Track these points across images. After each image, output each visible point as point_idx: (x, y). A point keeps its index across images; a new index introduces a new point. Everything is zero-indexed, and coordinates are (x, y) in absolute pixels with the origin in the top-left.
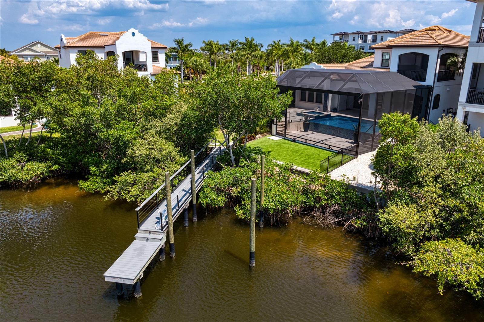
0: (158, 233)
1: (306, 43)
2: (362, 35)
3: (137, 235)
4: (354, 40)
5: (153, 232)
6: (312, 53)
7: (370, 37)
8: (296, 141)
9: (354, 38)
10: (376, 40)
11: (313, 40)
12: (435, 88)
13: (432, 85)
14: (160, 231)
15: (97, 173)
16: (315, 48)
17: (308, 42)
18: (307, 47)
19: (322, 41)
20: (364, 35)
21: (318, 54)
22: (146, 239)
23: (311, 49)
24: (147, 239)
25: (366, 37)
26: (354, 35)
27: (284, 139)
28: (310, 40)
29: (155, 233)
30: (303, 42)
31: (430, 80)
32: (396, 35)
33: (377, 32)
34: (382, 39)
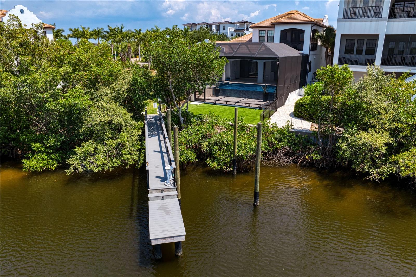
0: (171, 190)
2: (207, 25)
3: (149, 195)
5: (166, 190)
7: (214, 27)
8: (217, 104)
10: (219, 29)
12: (310, 56)
13: (308, 53)
14: (173, 187)
15: (43, 149)
20: (209, 25)
22: (161, 198)
24: (163, 198)
25: (211, 27)
26: (201, 26)
27: (204, 103)
29: (168, 190)
31: (306, 49)
32: (234, 25)
33: (219, 23)
34: (224, 29)
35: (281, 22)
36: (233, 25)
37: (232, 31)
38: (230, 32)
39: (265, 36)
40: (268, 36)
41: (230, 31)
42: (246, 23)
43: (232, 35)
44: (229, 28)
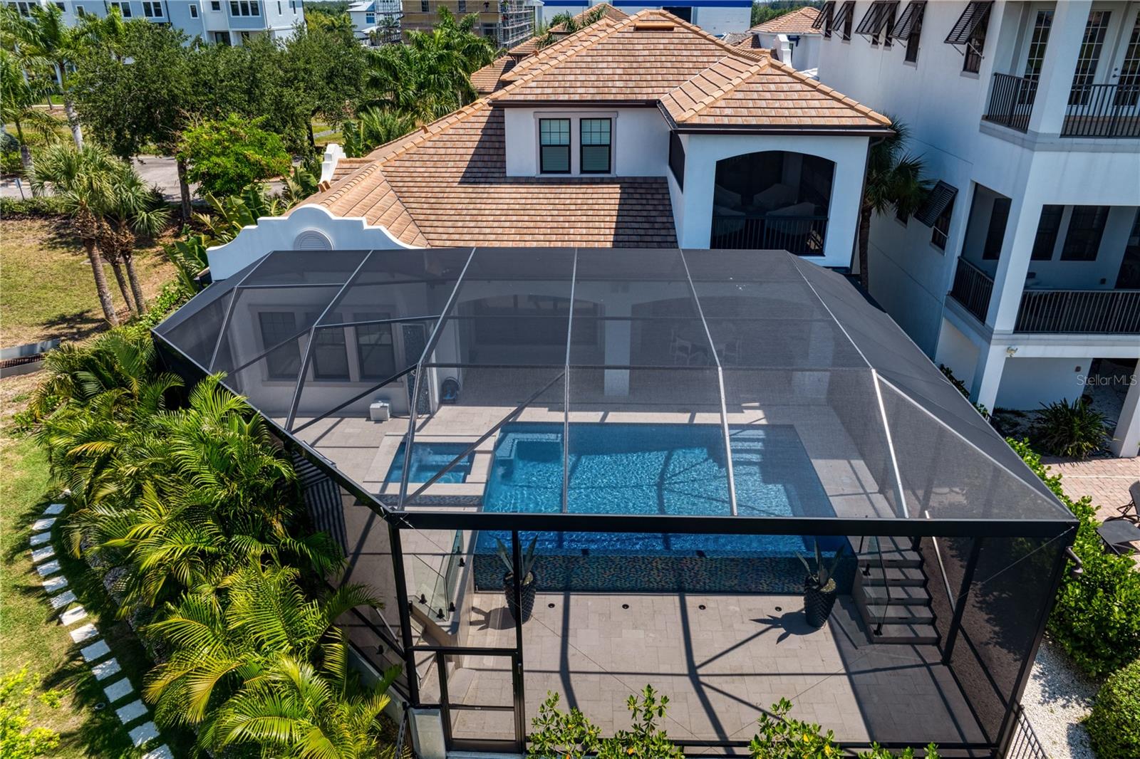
13: (848, 264)
39: (569, 146)
40: (582, 146)
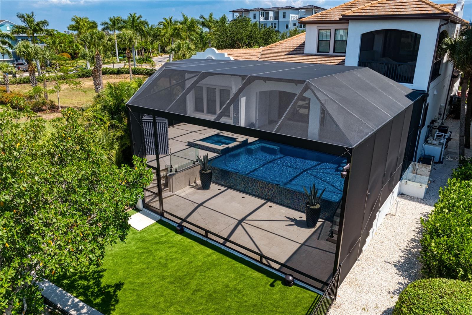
1: (202, 20)
2: (263, 11)
4: (255, 17)
6: (210, 31)
7: (271, 14)
8: (185, 231)
9: (255, 14)
10: (278, 17)
11: (211, 16)
13: (426, 88)
16: (213, 26)
17: (204, 19)
18: (204, 24)
19: (221, 17)
20: (265, 12)
21: (217, 33)
23: (209, 27)
25: (268, 14)
26: (255, 12)
27: (160, 222)
28: (207, 17)
30: (198, 18)
32: (299, 12)
33: (279, 9)
34: (284, 16)
35: (364, 14)
36: (297, 11)
37: (295, 19)
38: (292, 21)
39: (330, 41)
40: (335, 41)
41: (293, 19)
42: (314, 9)
43: (295, 25)
44: (291, 15)
